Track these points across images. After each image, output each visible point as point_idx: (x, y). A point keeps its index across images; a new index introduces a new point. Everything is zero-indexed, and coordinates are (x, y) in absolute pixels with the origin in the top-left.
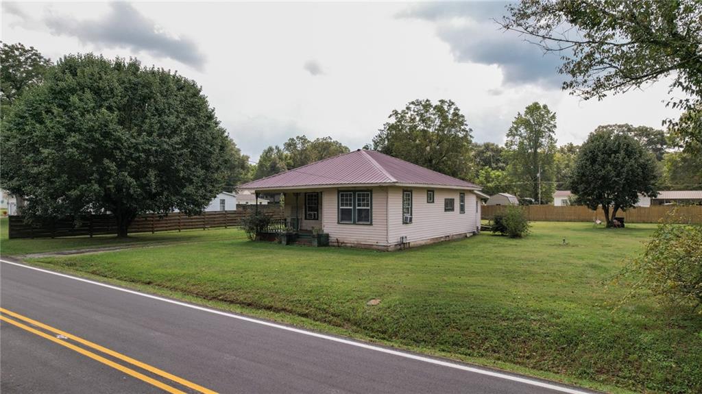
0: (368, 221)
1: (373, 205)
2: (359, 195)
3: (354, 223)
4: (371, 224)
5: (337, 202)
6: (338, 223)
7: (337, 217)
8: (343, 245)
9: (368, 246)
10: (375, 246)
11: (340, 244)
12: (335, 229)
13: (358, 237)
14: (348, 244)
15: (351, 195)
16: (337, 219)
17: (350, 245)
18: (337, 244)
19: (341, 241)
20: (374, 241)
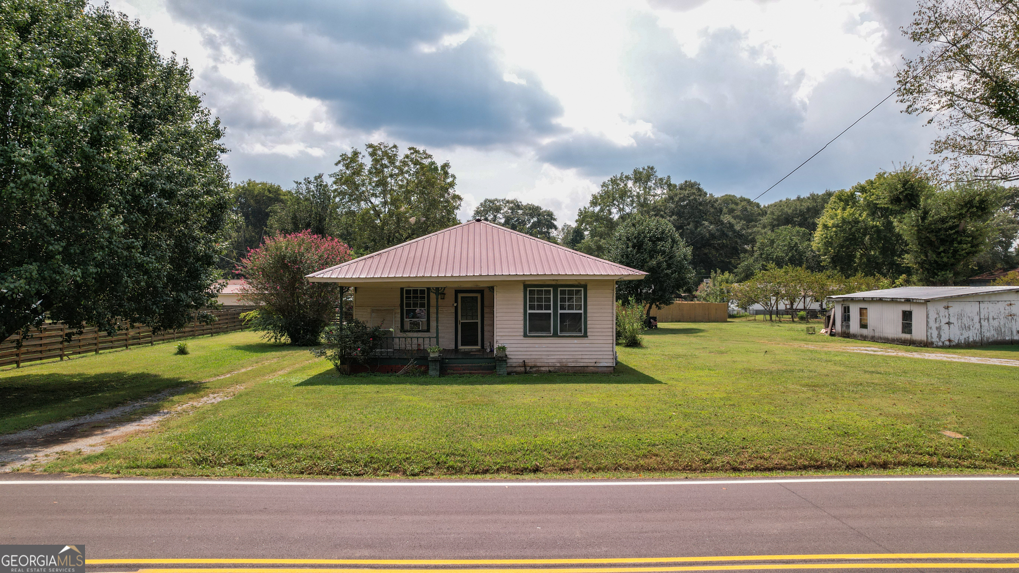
0: (580, 331)
1: (589, 307)
2: (563, 292)
3: (555, 335)
4: (585, 336)
5: (522, 303)
6: (525, 336)
7: (522, 326)
8: (534, 369)
9: (580, 368)
10: (591, 368)
11: (528, 369)
12: (519, 345)
13: (562, 357)
14: (543, 369)
15: (548, 292)
16: (522, 330)
17: (547, 369)
18: (523, 369)
19: (530, 364)
20: (590, 361)
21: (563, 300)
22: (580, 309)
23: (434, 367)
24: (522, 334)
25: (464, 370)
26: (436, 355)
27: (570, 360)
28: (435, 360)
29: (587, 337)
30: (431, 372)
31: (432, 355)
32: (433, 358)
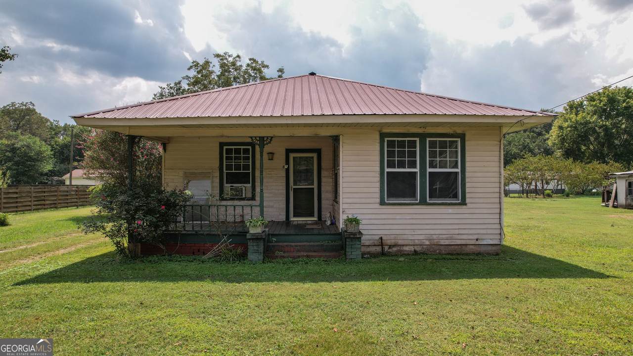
0: (455, 196)
1: (467, 164)
2: (433, 145)
3: (423, 202)
4: (464, 203)
5: (378, 158)
6: (382, 203)
7: (378, 190)
8: (395, 249)
9: (456, 247)
10: (471, 247)
11: (386, 248)
12: (373, 216)
13: (432, 232)
14: (406, 248)
15: (412, 144)
16: (378, 195)
17: (412, 248)
18: (379, 249)
19: (389, 242)
20: (471, 237)
21: (433, 154)
22: (456, 166)
23: (255, 248)
24: (378, 200)
25: (299, 251)
26: (259, 230)
27: (444, 236)
28: (257, 238)
29: (466, 204)
30: (251, 256)
31: (252, 231)
32: (253, 235)
